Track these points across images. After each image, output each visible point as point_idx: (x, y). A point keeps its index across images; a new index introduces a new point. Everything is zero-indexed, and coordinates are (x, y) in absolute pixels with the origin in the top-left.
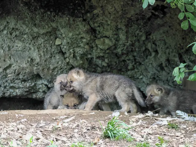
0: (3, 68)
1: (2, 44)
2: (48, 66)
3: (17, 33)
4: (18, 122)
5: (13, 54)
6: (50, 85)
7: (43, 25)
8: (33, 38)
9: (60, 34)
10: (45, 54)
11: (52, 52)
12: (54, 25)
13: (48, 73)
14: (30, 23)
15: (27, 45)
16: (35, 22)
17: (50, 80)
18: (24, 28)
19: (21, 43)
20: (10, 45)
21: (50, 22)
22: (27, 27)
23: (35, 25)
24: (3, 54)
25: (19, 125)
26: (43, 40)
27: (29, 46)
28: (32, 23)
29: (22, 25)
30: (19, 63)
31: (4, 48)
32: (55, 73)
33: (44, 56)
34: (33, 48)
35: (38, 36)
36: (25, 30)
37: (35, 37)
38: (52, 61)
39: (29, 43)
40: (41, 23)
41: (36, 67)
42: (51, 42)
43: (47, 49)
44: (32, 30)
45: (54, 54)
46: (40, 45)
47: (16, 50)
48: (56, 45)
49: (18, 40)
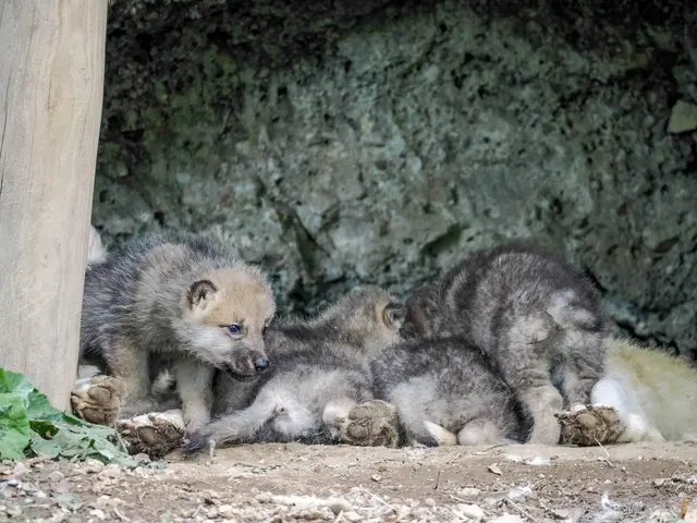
0: (421, 247)
1: (416, 132)
2: (636, 235)
3: (489, 77)
4: (493, 501)
5: (466, 176)
6: (641, 325)
7: (611, 40)
8: (564, 103)
9: (689, 82)
10: (621, 177)
11: (655, 167)
12: (664, 39)
13: (634, 265)
14: (551, 30)
15: (536, 134)
16: (572, 22)
17: (642, 302)
18: (522, 55)
19: (507, 127)
20: (454, 135)
21: (646, 24)
22: (535, 49)
23: (572, 39)
24: (422, 179)
25: (499, 515)
26: (609, 112)
27: (545, 139)
28: (556, 30)
29: (511, 41)
30: (498, 221)
31: (424, 152)
32: (669, 269)
33: (616, 185)
34: (560, 151)
35: (589, 93)
36: (524, 63)
37: (574, 97)
38: (651, 212)
39: (544, 126)
40: (601, 27)
41: (577, 237)
42: (650, 120)
43: (629, 152)
44: (558, 63)
45: (662, 174)
46: (598, 132)
47: (480, 157)
48: (673, 134)
49: (490, 112)
